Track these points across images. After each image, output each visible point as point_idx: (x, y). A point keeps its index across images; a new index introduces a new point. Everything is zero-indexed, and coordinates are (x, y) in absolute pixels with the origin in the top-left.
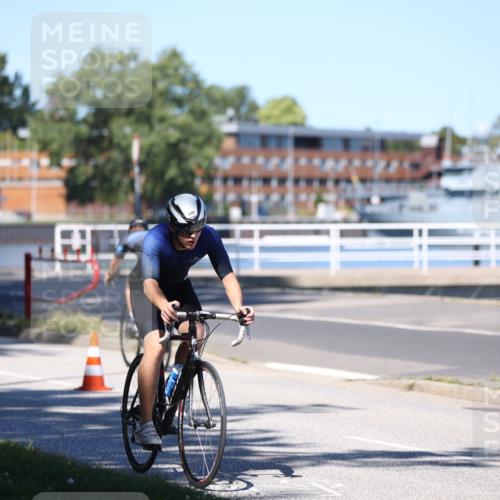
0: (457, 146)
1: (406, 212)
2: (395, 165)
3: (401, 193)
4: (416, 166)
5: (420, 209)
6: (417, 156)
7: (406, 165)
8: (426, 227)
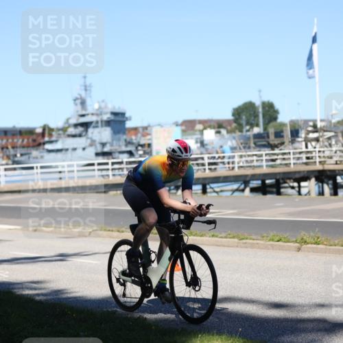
0: (51, 132)
1: (31, 159)
2: (26, 140)
3: (29, 152)
4: (34, 141)
5: (37, 158)
6: (34, 137)
7: (30, 140)
8: (39, 165)
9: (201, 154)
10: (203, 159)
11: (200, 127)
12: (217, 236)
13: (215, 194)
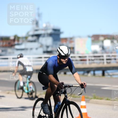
7: (7, 43)
8: (11, 57)
9: (102, 53)
10: (103, 56)
11: (101, 38)
12: (109, 100)
13: (109, 77)
